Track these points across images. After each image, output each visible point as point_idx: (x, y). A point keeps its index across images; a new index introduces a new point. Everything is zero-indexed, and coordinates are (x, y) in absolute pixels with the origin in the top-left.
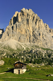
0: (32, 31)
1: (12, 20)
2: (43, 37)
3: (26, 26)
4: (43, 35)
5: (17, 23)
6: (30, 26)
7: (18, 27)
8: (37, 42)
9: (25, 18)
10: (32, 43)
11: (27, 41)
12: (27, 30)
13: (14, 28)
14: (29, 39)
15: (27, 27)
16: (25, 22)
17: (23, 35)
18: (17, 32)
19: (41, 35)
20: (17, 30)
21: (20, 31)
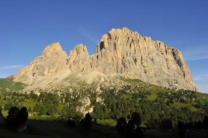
0: (121, 58)
1: (99, 46)
2: (142, 63)
3: (113, 52)
4: (142, 60)
5: (103, 50)
6: (118, 52)
7: (103, 55)
8: (126, 71)
9: (112, 42)
10: (119, 74)
11: (113, 71)
12: (114, 57)
13: (99, 57)
14: (116, 69)
15: (115, 54)
16: (112, 48)
17: (110, 65)
18: (103, 61)
20: (103, 58)
21: (106, 59)
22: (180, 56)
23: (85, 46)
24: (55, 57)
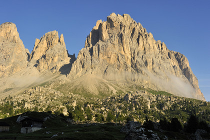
0: (130, 57)
2: (153, 68)
3: (117, 47)
4: (153, 64)
5: (100, 43)
6: (125, 47)
7: (101, 51)
8: (140, 78)
9: (115, 32)
12: (119, 55)
15: (120, 50)
16: (116, 40)
17: (113, 66)
18: (101, 60)
19: (150, 64)
20: (101, 55)
21: (106, 57)
22: (187, 63)
23: (62, 35)
24: (10, 45)
